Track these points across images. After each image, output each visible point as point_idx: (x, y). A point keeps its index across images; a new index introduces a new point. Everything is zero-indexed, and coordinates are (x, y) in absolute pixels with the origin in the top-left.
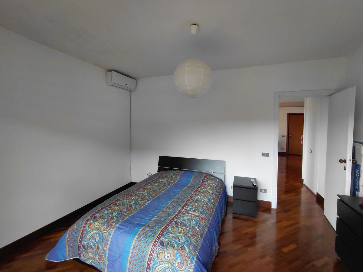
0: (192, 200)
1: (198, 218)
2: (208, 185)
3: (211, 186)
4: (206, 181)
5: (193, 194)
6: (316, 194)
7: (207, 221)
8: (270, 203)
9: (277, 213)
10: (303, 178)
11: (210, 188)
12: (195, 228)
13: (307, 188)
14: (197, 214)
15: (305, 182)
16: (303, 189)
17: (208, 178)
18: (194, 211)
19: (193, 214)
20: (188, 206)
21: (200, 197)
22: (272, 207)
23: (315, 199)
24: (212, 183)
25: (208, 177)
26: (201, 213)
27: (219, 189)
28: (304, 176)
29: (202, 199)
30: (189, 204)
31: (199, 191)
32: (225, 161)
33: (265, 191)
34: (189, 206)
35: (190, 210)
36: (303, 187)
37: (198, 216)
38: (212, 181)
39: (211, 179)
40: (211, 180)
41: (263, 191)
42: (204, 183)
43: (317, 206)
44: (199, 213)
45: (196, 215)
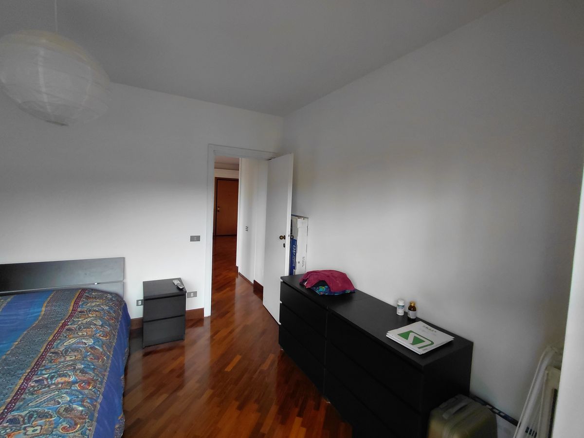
0: (53, 353)
1: (77, 385)
2: (90, 311)
3: (96, 311)
4: (83, 304)
5: (54, 340)
6: (253, 282)
7: (98, 383)
8: (201, 311)
9: (212, 322)
10: (237, 265)
11: (94, 315)
12: (73, 409)
13: (243, 277)
14: (72, 379)
15: (239, 271)
16: (238, 280)
17: (88, 298)
18: (64, 375)
19: (63, 381)
20: (42, 370)
21: (72, 341)
22: (205, 316)
23: (252, 289)
24: (99, 306)
25: (87, 295)
26: (82, 371)
27: (115, 312)
28: (239, 263)
29: (78, 343)
30: (45, 366)
31: (69, 330)
32: (124, 258)
33: (195, 294)
34: (46, 369)
35: (52, 378)
36: (237, 277)
37: (74, 383)
38: (98, 300)
39: (95, 297)
40: (94, 300)
41: (192, 295)
42: (79, 309)
43: (255, 297)
44: (77, 375)
45: (69, 382)
